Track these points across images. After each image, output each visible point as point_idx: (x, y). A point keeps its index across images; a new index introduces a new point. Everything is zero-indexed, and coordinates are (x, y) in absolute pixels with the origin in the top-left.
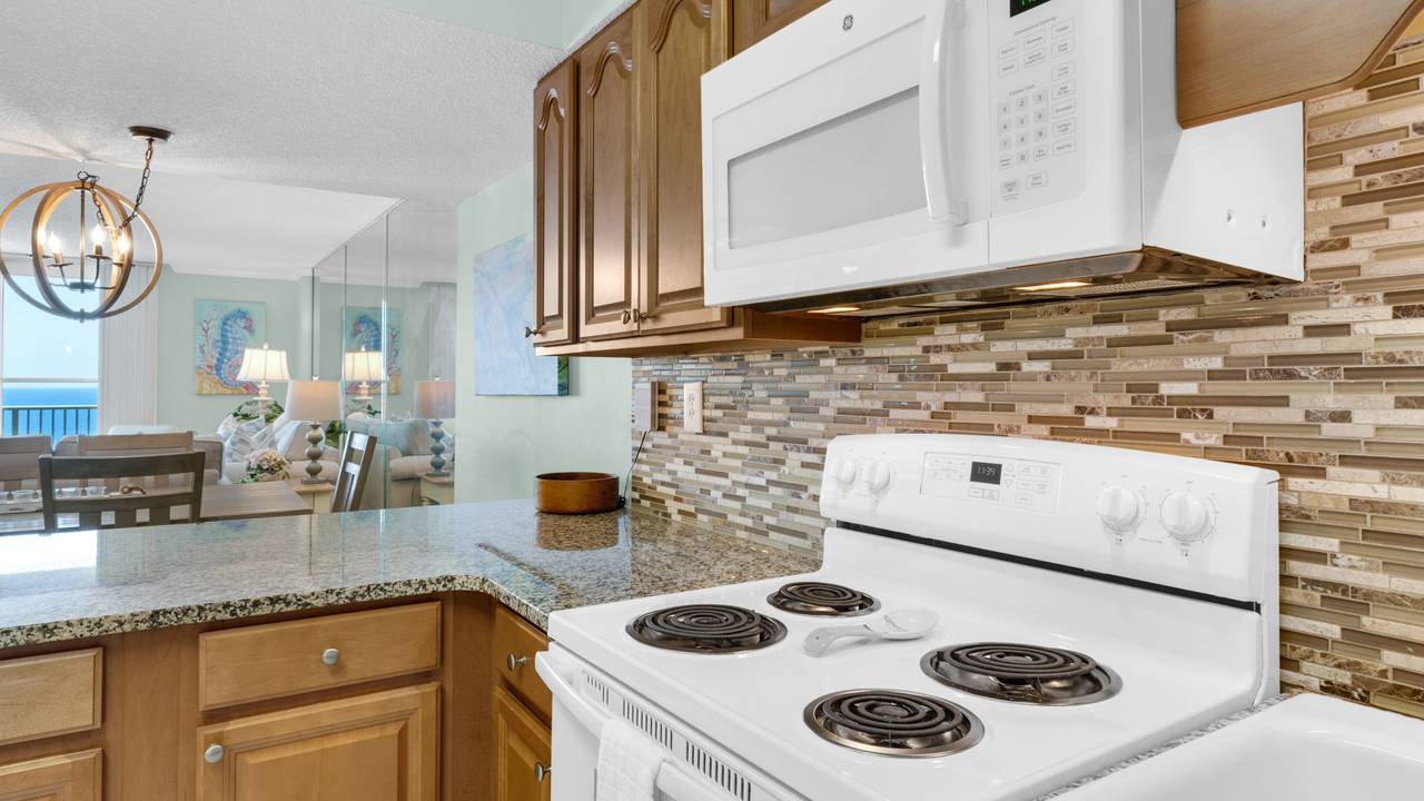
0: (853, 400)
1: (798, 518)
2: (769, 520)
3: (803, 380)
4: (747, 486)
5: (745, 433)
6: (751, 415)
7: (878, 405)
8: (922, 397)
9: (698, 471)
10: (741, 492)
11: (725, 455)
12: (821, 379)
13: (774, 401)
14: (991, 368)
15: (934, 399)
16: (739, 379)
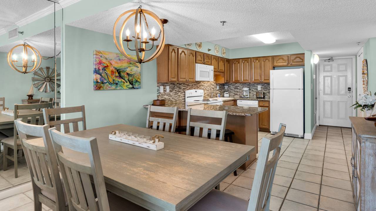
0: (184, 87)
1: (180, 99)
2: (177, 100)
3: (180, 86)
4: (175, 97)
5: (174, 91)
6: (175, 89)
7: (186, 88)
8: (188, 87)
9: (169, 96)
10: (174, 98)
11: (172, 94)
12: (182, 86)
13: (177, 88)
14: (191, 85)
15: (189, 87)
16: (174, 86)
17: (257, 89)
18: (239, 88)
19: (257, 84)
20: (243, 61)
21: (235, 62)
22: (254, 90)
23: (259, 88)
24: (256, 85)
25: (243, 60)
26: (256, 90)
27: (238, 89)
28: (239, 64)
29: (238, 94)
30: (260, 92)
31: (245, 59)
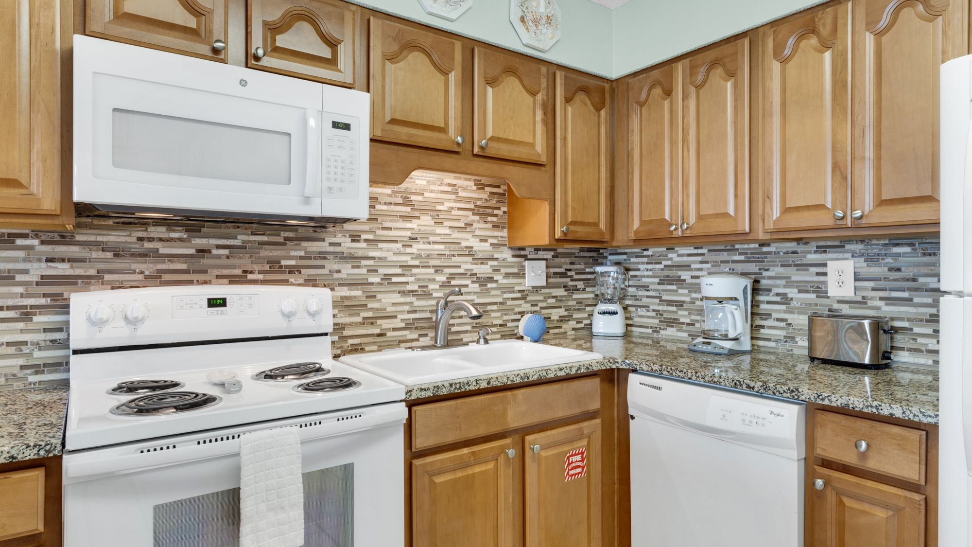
17: (820, 291)
18: (685, 275)
19: (822, 249)
20: (693, 68)
21: (644, 96)
22: (792, 293)
23: (841, 284)
24: (812, 257)
25: (700, 57)
26: (813, 296)
27: (679, 281)
28: (667, 104)
29: (683, 316)
30: (846, 309)
31: (712, 55)
